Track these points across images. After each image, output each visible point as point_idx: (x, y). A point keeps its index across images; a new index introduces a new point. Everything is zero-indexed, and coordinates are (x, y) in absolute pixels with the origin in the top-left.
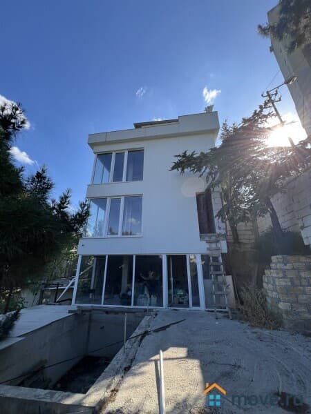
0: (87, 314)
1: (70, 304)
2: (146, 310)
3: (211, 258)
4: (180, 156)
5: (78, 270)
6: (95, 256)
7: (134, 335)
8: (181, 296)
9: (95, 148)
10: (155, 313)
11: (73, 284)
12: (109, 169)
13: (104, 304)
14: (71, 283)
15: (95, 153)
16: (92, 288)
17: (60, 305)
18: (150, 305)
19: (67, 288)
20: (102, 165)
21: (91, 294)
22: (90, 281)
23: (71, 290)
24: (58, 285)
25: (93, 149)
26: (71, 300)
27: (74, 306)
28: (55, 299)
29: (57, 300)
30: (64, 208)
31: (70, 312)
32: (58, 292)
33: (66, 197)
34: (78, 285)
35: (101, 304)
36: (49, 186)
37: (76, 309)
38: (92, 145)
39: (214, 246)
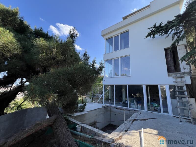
0: (109, 108)
1: (102, 103)
2: (135, 110)
3: (177, 87)
4: (151, 28)
5: (104, 91)
6: (110, 85)
7: (129, 119)
8: (155, 107)
9: (105, 37)
10: (140, 112)
11: (102, 96)
12: (112, 45)
13: (115, 105)
14: (102, 95)
15: (105, 39)
16: (110, 98)
17: (99, 103)
18: (137, 108)
19: (100, 97)
20: (109, 44)
21: (110, 101)
22: (109, 95)
23: (102, 98)
24: (97, 96)
25: (104, 37)
26: (102, 102)
27: (104, 104)
28: (97, 101)
29: (98, 102)
30: (94, 65)
31: (102, 106)
32: (97, 98)
33: (94, 61)
34: (105, 97)
35: (114, 105)
36: (88, 58)
37: (105, 106)
38: (103, 36)
39: (179, 80)
